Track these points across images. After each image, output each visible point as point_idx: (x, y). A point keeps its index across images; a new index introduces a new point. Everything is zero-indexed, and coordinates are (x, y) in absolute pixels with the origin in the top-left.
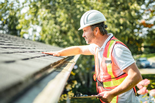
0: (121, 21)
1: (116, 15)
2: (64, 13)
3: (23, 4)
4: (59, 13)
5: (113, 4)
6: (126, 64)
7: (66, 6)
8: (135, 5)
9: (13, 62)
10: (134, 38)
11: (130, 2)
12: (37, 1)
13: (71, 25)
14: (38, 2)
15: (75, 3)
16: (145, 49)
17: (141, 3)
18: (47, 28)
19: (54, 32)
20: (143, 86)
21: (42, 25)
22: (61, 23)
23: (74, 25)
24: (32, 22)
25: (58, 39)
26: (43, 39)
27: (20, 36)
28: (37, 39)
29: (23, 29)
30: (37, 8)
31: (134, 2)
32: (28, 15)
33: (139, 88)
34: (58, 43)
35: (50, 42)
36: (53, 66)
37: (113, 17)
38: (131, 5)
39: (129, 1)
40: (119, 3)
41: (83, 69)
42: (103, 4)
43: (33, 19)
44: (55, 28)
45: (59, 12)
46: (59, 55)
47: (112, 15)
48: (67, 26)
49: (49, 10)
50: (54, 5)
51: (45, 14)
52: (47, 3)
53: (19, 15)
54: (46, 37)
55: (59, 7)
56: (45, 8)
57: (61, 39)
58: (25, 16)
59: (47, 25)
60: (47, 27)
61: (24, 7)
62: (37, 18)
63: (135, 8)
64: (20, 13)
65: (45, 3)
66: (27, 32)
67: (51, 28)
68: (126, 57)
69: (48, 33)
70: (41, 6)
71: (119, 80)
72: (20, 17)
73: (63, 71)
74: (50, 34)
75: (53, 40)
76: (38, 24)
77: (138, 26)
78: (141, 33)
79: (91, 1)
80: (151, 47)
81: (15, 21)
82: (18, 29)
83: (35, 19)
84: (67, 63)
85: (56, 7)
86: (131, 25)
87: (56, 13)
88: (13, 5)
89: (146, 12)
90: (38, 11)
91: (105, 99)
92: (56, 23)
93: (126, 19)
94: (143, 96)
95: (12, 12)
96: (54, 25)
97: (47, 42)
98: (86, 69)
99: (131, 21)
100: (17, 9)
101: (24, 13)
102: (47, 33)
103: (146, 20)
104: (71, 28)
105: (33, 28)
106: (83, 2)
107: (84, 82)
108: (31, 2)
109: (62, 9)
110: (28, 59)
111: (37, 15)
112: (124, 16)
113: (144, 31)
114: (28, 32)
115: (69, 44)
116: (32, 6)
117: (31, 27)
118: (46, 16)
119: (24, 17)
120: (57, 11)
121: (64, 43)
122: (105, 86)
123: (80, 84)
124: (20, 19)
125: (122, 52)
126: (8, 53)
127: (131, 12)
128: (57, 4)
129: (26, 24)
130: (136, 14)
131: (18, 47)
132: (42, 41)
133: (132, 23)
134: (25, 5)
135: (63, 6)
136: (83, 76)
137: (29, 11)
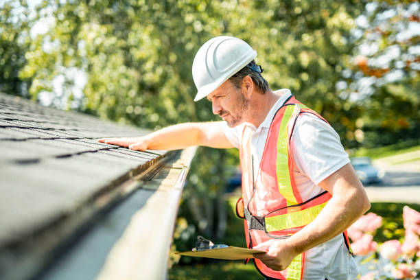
0: (305, 59)
1: (290, 43)
2: (152, 35)
3: (38, 9)
4: (139, 35)
5: (283, 12)
6: (328, 167)
7: (155, 18)
8: (341, 18)
9: (35, 161)
10: (337, 104)
11: (327, 8)
12: (78, 2)
13: (170, 70)
14: (79, 4)
15: (180, 10)
16: (365, 136)
17: (357, 11)
18: (103, 77)
19: (123, 88)
20: (363, 232)
21: (90, 68)
22: (142, 61)
23: (177, 68)
24: (62, 58)
25: (134, 105)
26: (93, 106)
27: (29, 97)
28: (75, 105)
29: (38, 79)
30: (78, 21)
31: (338, 8)
32: (52, 41)
33: (353, 239)
34: (132, 116)
35: (112, 115)
36: (134, 175)
37: (283, 49)
38: (331, 16)
39: (325, 6)
40: (298, 10)
41: (202, 187)
42: (255, 12)
43: (66, 51)
44: (127, 77)
45: (139, 32)
46: (144, 148)
47: (279, 43)
48: (160, 71)
49: (111, 27)
50: (123, 14)
51: (98, 36)
52: (103, 9)
53: (27, 41)
54: (101, 100)
55: (137, 18)
56: (99, 21)
57: (142, 106)
58: (43, 42)
59: (104, 68)
60: (104, 73)
61: (41, 19)
62: (76, 49)
63: (342, 23)
64: (29, 33)
65: (97, 8)
66: (49, 85)
67: (115, 75)
68: (327, 148)
69: (107, 90)
70: (88, 15)
71: (308, 212)
72: (29, 45)
73: (161, 188)
74: (112, 93)
75: (119, 110)
76: (78, 65)
77: (347, 74)
78: (356, 91)
79: (224, 3)
80: (381, 130)
81: (14, 55)
82: (25, 79)
83: (71, 52)
84: (166, 170)
85: (129, 18)
86: (329, 69)
87: (129, 35)
88: (11, 12)
89: (369, 36)
90: (80, 30)
91: (272, 259)
92: (128, 64)
93: (318, 54)
94: (362, 260)
95: (6, 30)
96: (122, 69)
97: (103, 115)
98: (208, 190)
99: (332, 59)
100: (21, 24)
101: (39, 36)
102: (102, 90)
103: (370, 57)
104: (170, 78)
105: (64, 74)
106: (202, 7)
107: (203, 225)
108: (59, 5)
109: (146, 26)
110: (69, 156)
111: (76, 40)
112: (311, 46)
113: (364, 87)
114: (53, 87)
115: (163, 121)
116: (62, 16)
117: (59, 73)
118: (101, 44)
119: (40, 45)
120: (133, 31)
121: (150, 117)
122: (271, 226)
123: (192, 230)
124: (29, 51)
125: (318, 134)
126: (14, 140)
127: (330, 35)
128: (131, 12)
129: (45, 65)
130: (343, 41)
131: (33, 125)
132: (89, 112)
133: (333, 65)
134: (43, 12)
135: (147, 15)
136: (202, 208)
137: (56, 28)
